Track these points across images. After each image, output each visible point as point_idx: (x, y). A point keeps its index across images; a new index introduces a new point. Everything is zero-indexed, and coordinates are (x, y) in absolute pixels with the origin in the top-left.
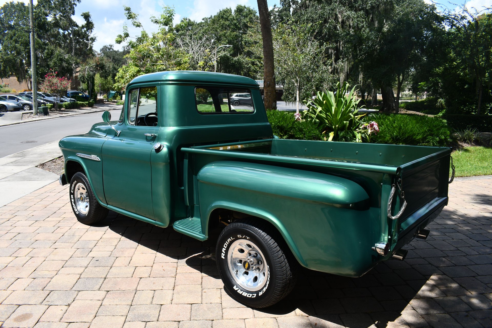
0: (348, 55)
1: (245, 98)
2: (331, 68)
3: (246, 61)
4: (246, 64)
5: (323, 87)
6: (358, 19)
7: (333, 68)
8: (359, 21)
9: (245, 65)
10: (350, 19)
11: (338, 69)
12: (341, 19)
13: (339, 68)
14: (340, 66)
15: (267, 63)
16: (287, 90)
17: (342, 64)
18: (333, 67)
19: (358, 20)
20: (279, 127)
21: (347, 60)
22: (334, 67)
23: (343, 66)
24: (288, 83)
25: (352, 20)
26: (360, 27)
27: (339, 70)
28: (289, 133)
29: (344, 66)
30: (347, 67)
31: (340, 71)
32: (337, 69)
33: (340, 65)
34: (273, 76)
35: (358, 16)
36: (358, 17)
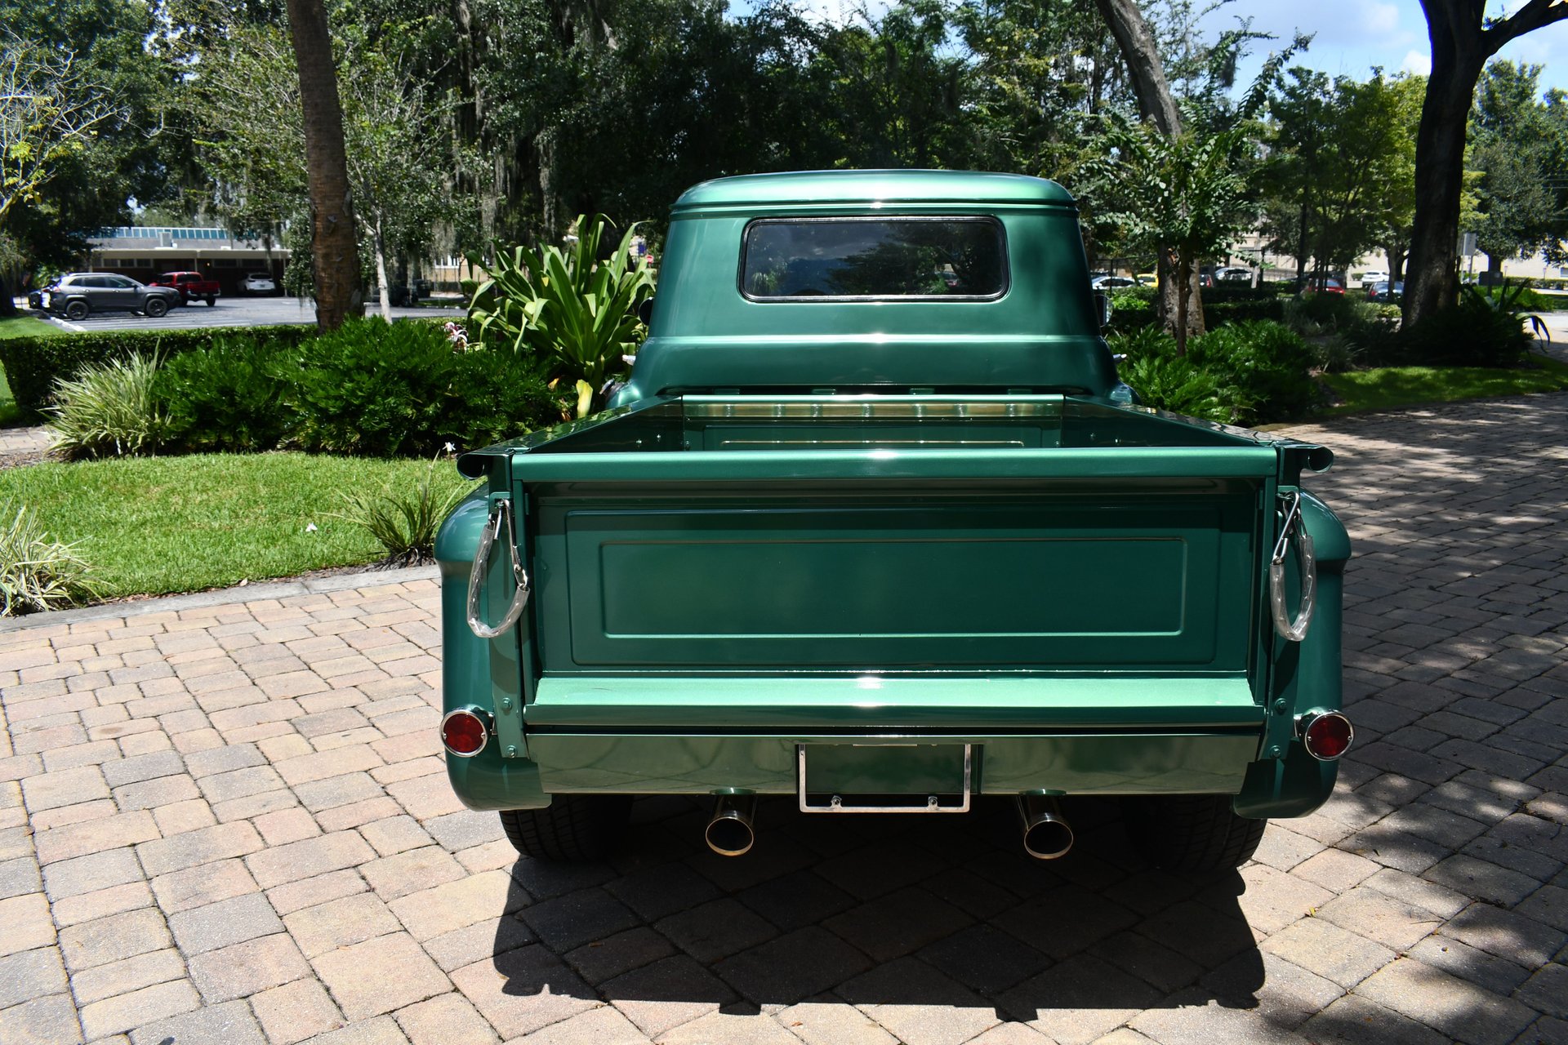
0: (504, 135)
1: (113, 290)
2: (449, 179)
3: (98, 157)
4: (98, 167)
5: (430, 240)
6: (526, 19)
7: (457, 179)
8: (529, 26)
9: (97, 170)
10: (497, 19)
11: (474, 181)
12: (469, 16)
13: (477, 179)
14: (477, 171)
15: (321, 149)
16: (301, 253)
17: (486, 165)
18: (457, 175)
19: (523, 24)
20: (403, 375)
21: (503, 151)
22: (461, 174)
23: (488, 170)
24: (301, 229)
25: (506, 23)
26: (533, 45)
27: (477, 183)
28: (443, 395)
29: (494, 171)
30: (502, 175)
31: (481, 189)
32: (471, 183)
33: (479, 169)
34: (345, 196)
35: (524, 9)
36: (522, 13)
